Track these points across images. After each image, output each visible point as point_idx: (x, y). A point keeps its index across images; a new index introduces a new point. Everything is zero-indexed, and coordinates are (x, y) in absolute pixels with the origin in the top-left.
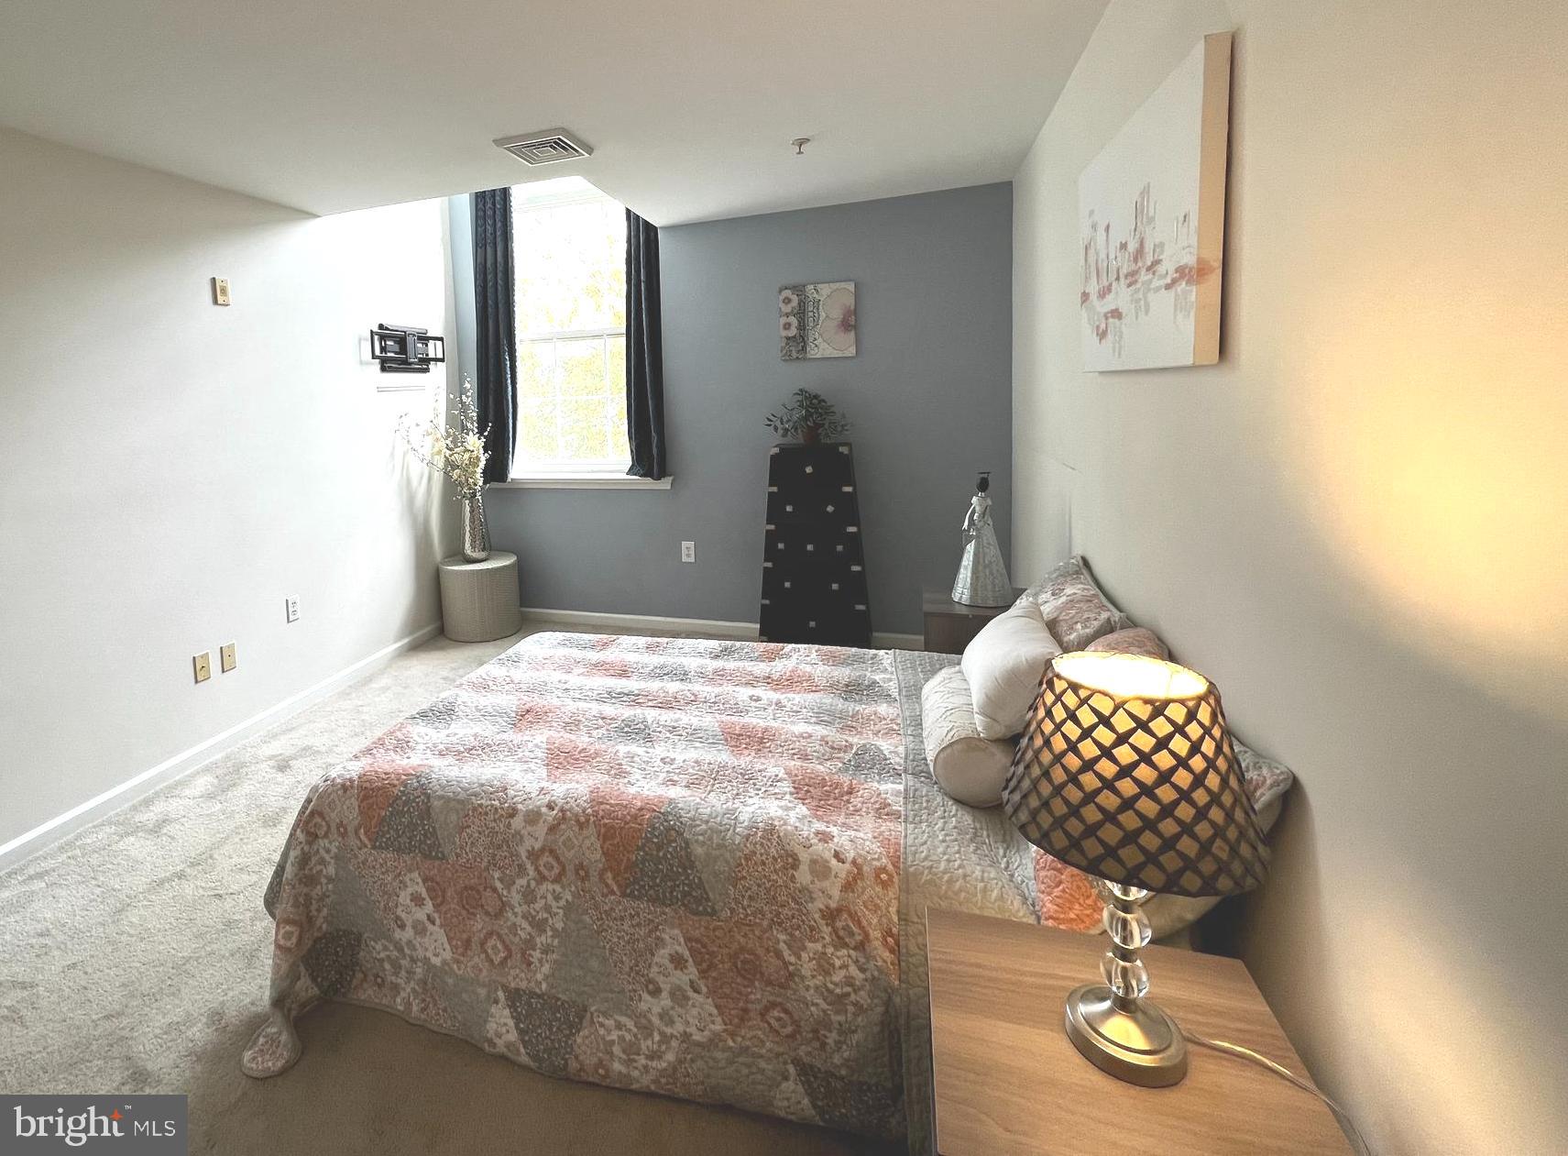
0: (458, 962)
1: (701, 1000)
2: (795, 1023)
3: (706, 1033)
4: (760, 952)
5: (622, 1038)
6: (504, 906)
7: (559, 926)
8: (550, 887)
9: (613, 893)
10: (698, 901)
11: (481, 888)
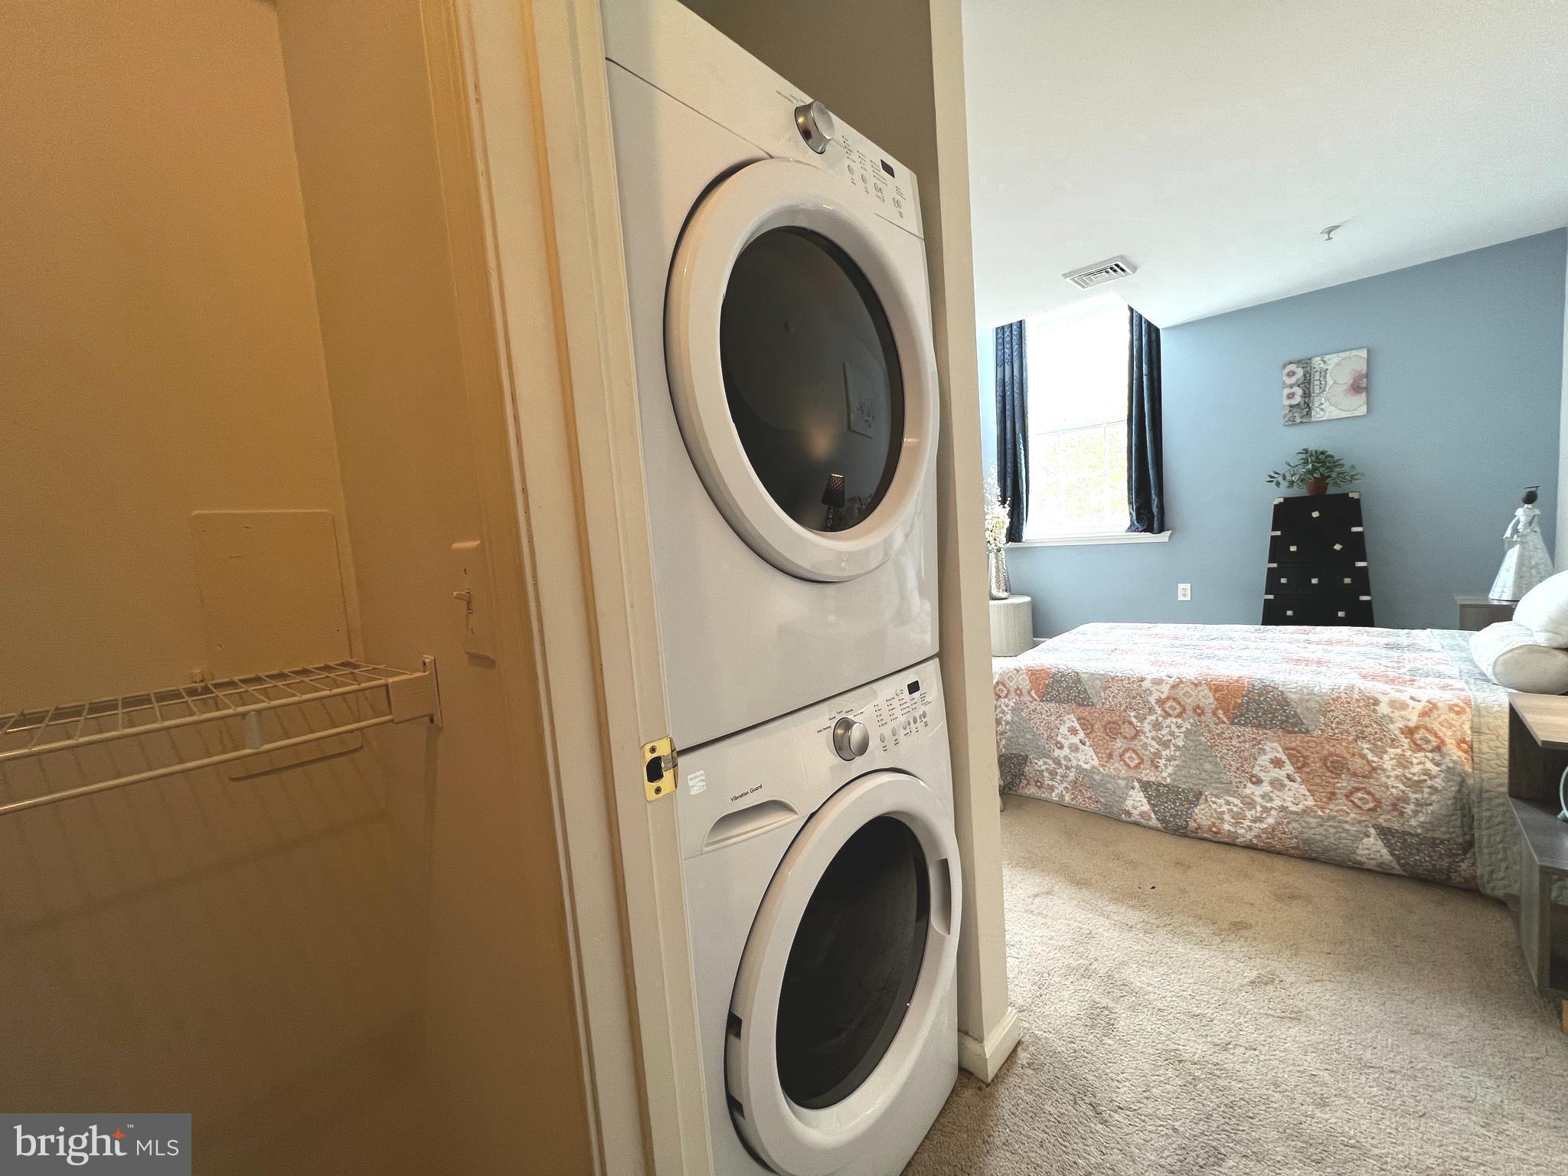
0: (1103, 766)
1: (1297, 786)
2: (1375, 800)
3: (1300, 806)
4: (1348, 756)
5: (1230, 811)
6: (1138, 733)
7: (1181, 744)
8: (1174, 720)
9: (1223, 722)
10: (1294, 725)
11: (1120, 723)
